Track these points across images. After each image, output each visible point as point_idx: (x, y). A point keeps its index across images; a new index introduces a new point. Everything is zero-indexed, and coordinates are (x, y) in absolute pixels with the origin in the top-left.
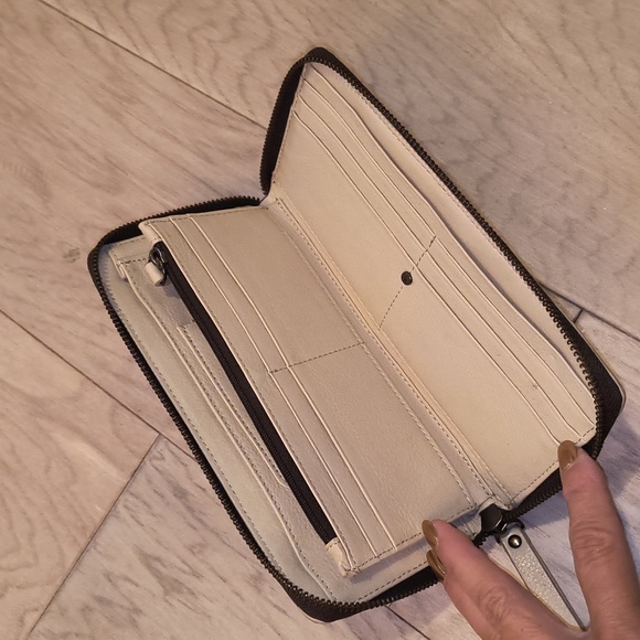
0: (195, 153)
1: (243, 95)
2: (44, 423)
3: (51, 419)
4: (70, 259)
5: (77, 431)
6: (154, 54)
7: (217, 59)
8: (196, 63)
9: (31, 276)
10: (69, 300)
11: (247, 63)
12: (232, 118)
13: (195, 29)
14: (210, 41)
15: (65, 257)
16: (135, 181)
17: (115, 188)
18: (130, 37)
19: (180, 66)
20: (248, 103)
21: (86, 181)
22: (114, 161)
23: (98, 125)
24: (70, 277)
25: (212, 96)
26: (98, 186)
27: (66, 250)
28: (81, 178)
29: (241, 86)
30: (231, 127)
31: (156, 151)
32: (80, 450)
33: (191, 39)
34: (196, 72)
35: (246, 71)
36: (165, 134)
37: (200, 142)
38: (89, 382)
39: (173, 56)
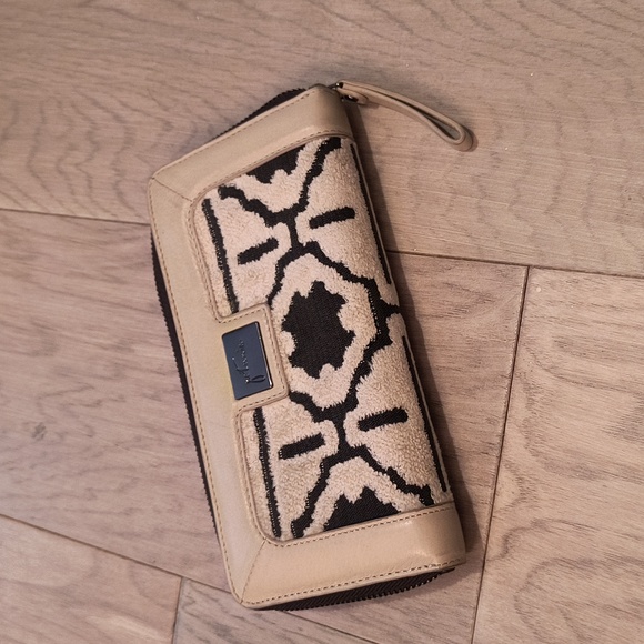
0: (105, 280)
1: (125, 203)
2: (76, 611)
3: (81, 603)
4: (38, 437)
5: (107, 606)
6: (35, 202)
7: (89, 179)
8: (73, 193)
9: (12, 469)
10: (53, 477)
11: (116, 170)
12: (124, 230)
13: (60, 160)
14: (76, 165)
15: (34, 436)
16: (65, 333)
17: (50, 349)
18: (8, 196)
19: (60, 202)
20: (132, 208)
21: (24, 354)
22: (41, 323)
23: (15, 295)
24: (45, 454)
25: (100, 217)
26: (36, 354)
27: (32, 429)
28: (20, 353)
29: (120, 195)
30: (127, 240)
31: (72, 295)
32: (117, 624)
33: (61, 172)
34: (76, 201)
35: (118, 178)
36: (72, 274)
37: (107, 268)
38: (100, 552)
39: (52, 196)
